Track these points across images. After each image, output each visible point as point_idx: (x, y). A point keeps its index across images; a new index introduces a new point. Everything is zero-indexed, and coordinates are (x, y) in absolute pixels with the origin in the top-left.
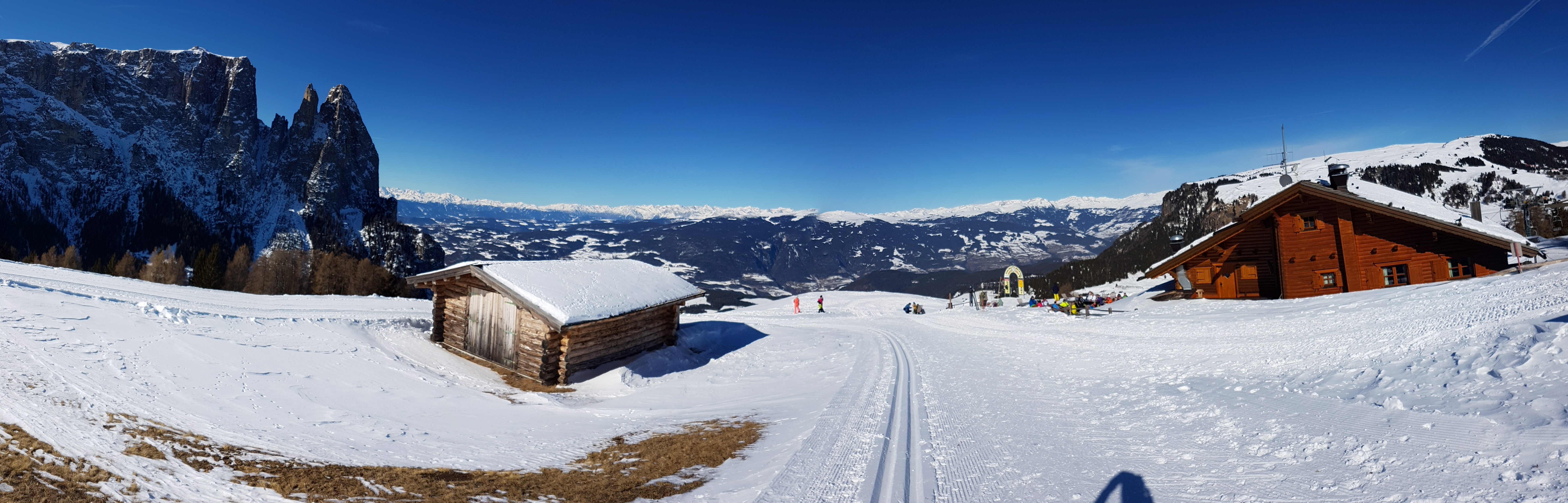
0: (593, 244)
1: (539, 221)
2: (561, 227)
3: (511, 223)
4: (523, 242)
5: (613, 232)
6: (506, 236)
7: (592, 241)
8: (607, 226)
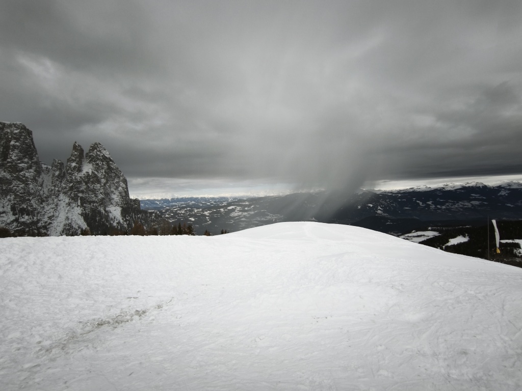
0: (239, 209)
1: (215, 202)
2: (225, 204)
3: (203, 204)
4: (209, 212)
5: (247, 203)
6: (201, 210)
7: (238, 208)
8: (244, 201)
